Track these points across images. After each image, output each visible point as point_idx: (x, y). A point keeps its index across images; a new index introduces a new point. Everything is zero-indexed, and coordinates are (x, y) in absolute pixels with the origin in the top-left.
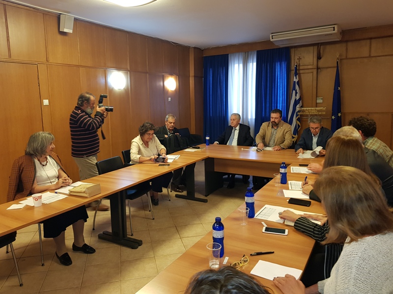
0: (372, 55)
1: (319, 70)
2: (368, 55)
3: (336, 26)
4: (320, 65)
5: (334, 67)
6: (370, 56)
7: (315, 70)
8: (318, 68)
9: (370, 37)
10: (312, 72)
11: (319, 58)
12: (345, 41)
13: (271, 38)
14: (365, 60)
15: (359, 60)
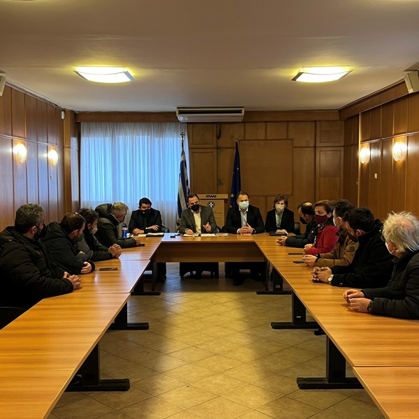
0: (268, 138)
1: (219, 150)
2: (264, 138)
3: (243, 109)
4: (220, 146)
5: (233, 148)
6: (266, 139)
7: (215, 150)
8: (218, 148)
9: (266, 120)
10: (212, 152)
11: (218, 137)
12: (244, 122)
13: (177, 112)
14: (262, 143)
15: (256, 142)
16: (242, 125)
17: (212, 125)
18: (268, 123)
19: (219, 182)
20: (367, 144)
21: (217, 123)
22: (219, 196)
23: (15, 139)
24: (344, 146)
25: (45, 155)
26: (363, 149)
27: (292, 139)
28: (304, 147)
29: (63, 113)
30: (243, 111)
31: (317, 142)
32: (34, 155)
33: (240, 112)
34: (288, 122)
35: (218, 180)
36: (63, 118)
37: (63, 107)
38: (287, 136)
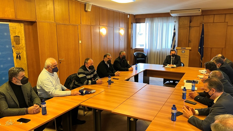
1: (190, 28)
3: (200, 10)
4: (191, 26)
6: (214, 22)
7: (188, 28)
9: (214, 14)
11: (190, 22)
13: (170, 13)
14: (211, 24)
15: (208, 24)
16: (202, 16)
17: (188, 17)
18: (215, 15)
19: (190, 41)
21: (190, 16)
22: (187, 48)
23: (101, 27)
25: (118, 32)
27: (227, 22)
34: (226, 14)
36: (128, 17)
37: (128, 13)
38: (225, 21)
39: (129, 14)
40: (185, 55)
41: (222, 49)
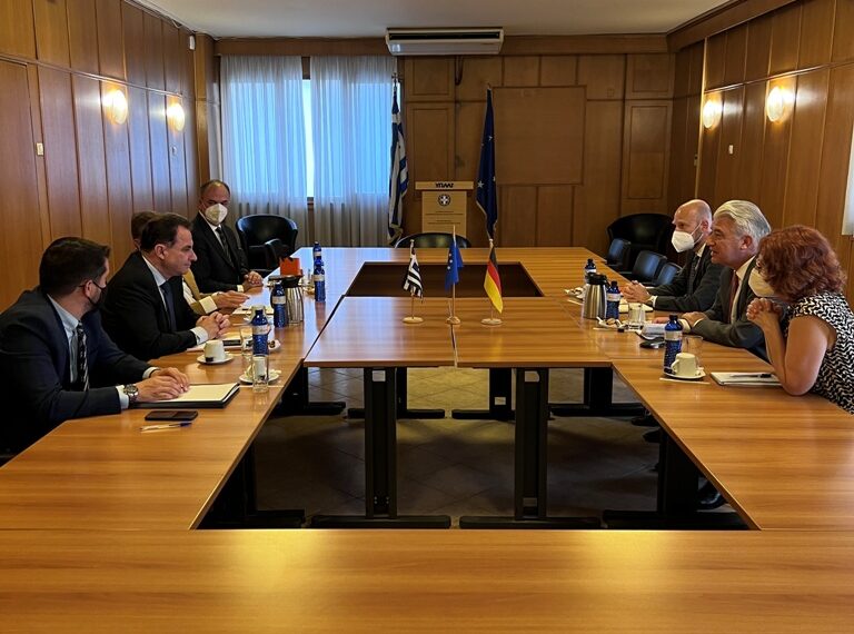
0: (543, 84)
1: (458, 105)
2: (536, 84)
3: (502, 31)
4: (460, 97)
5: (483, 101)
6: (539, 86)
7: (453, 105)
8: (456, 102)
9: (542, 51)
10: (446, 109)
11: (458, 82)
12: (501, 56)
13: (387, 37)
14: (533, 91)
15: (522, 90)
16: (499, 61)
17: (446, 60)
18: (543, 58)
19: (458, 162)
20: (717, 93)
21: (455, 56)
22: (458, 185)
23: (106, 80)
24: (674, 99)
25: (161, 113)
26: (709, 102)
27: (585, 87)
28: (604, 100)
29: (191, 38)
30: (502, 36)
31: (627, 90)
32: (140, 112)
33: (496, 36)
34: (578, 55)
35: (457, 158)
36: (192, 47)
37: (191, 29)
38: (577, 80)
39: (194, 34)
40: (450, 213)
41: (573, 188)
